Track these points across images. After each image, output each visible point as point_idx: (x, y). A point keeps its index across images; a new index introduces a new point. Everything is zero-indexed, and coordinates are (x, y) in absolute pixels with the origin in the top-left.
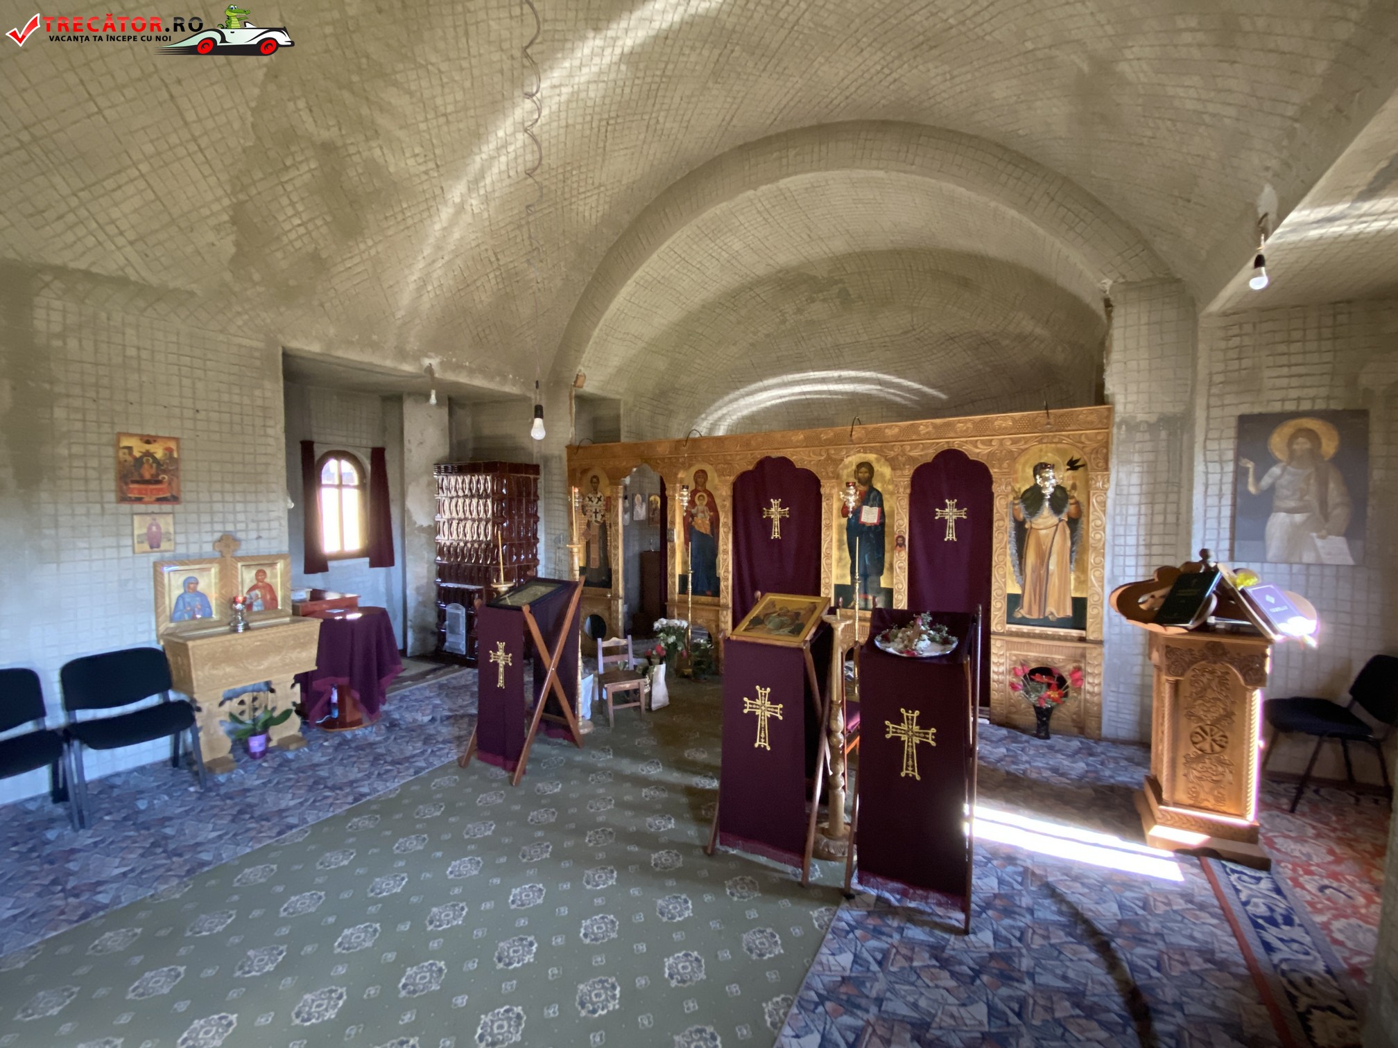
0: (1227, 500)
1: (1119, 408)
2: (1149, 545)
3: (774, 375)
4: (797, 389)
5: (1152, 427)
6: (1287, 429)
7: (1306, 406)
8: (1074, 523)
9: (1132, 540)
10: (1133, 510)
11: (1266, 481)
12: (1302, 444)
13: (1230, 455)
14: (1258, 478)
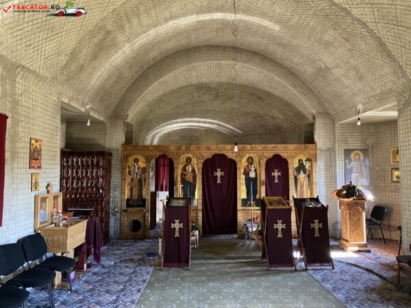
0: (343, 170)
1: (318, 145)
2: (326, 182)
3: (181, 118)
4: (188, 124)
5: (326, 151)
6: (354, 153)
7: (357, 148)
8: (309, 176)
9: (323, 181)
10: (323, 173)
11: (351, 166)
12: (357, 157)
13: (343, 159)
14: (349, 165)
